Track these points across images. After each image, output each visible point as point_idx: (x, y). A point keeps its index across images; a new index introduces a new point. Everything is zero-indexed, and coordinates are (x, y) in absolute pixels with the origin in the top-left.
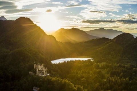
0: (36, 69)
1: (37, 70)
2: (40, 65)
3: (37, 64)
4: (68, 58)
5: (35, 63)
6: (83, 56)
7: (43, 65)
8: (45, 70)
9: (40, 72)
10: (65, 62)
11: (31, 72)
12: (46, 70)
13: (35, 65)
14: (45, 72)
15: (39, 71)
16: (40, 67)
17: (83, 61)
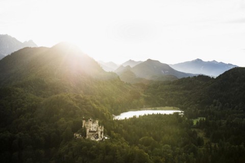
0: (85, 129)
1: (88, 130)
2: (93, 122)
3: (87, 120)
4: (140, 110)
5: (84, 119)
6: (167, 107)
7: (97, 122)
8: (101, 130)
9: (92, 134)
10: (134, 117)
11: (78, 133)
12: (103, 130)
13: (84, 122)
14: (101, 134)
15: (90, 131)
16: (92, 126)
17: (165, 115)
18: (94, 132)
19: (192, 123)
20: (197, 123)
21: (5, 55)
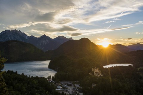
0: (93, 72)
1: (94, 72)
2: (96, 69)
3: (94, 68)
4: (114, 64)
6: (125, 63)
8: (99, 72)
10: (112, 67)
11: (91, 73)
12: (100, 72)
13: (93, 69)
14: (100, 74)
15: (95, 73)
16: (96, 70)
17: (125, 66)
18: (97, 73)
19: (137, 70)
20: (139, 70)
21: (62, 43)
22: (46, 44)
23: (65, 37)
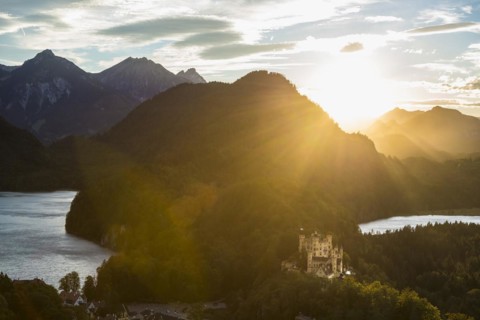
0: (305, 255)
1: (310, 256)
2: (321, 240)
3: (308, 235)
5: (302, 233)
6: (475, 209)
7: (330, 240)
8: (337, 255)
9: (319, 263)
10: (407, 229)
11: (290, 262)
12: (341, 256)
13: (302, 238)
14: (338, 264)
15: (315, 258)
16: (322, 247)
18: (323, 259)
21: (142, 100)
22: (53, 100)
23: (159, 66)
